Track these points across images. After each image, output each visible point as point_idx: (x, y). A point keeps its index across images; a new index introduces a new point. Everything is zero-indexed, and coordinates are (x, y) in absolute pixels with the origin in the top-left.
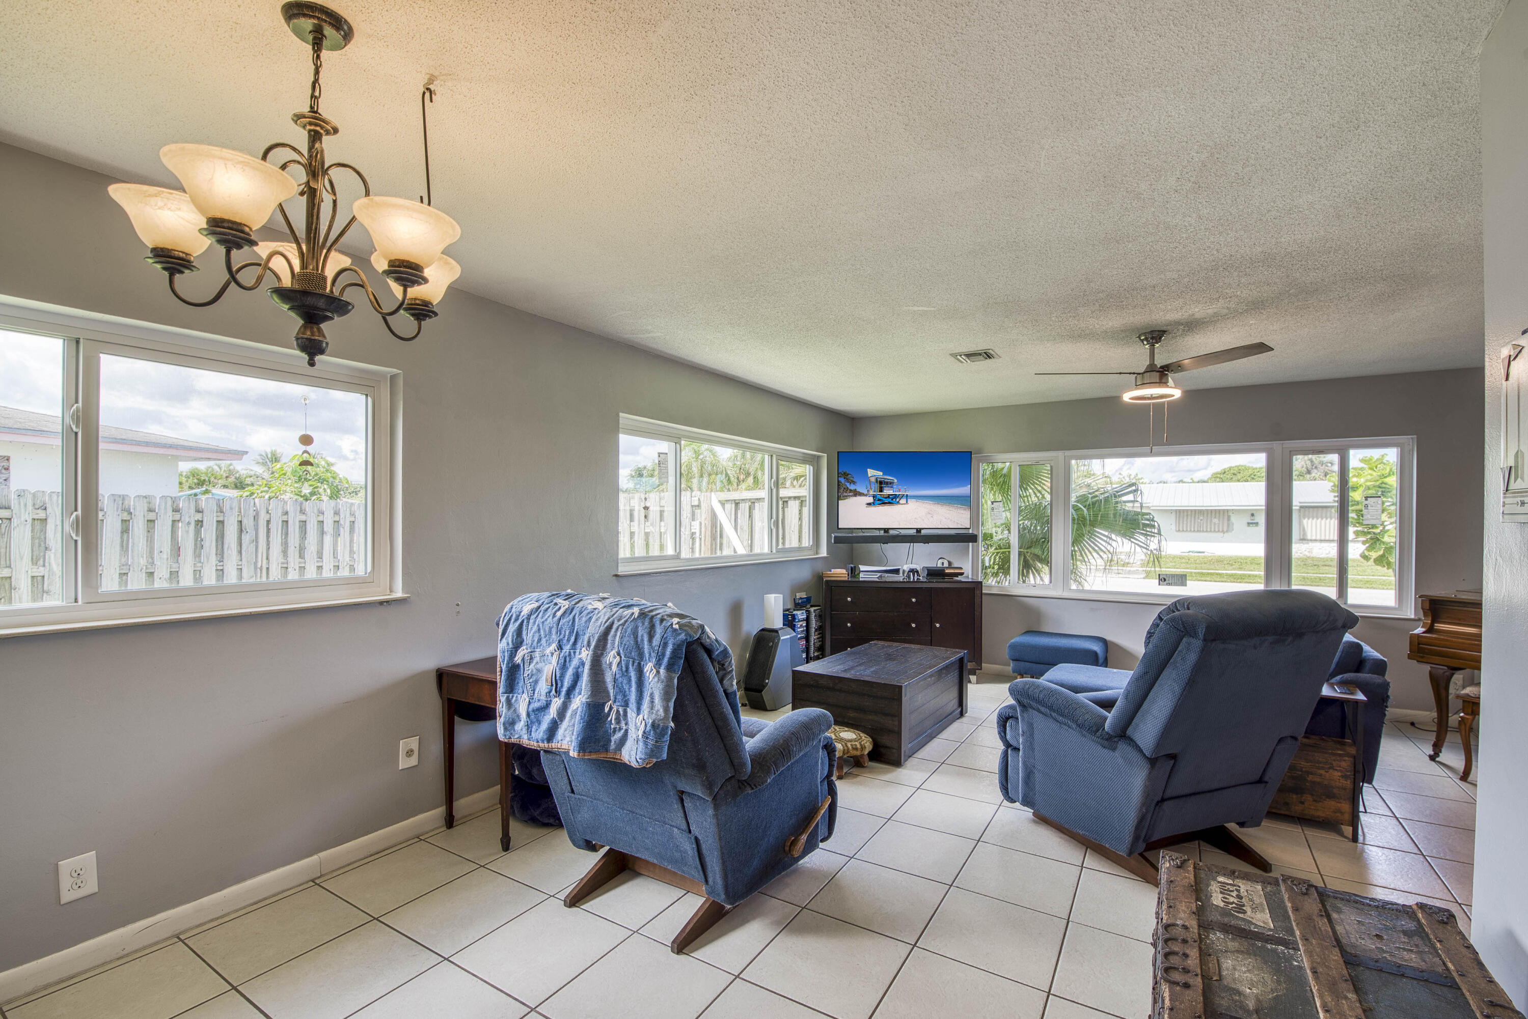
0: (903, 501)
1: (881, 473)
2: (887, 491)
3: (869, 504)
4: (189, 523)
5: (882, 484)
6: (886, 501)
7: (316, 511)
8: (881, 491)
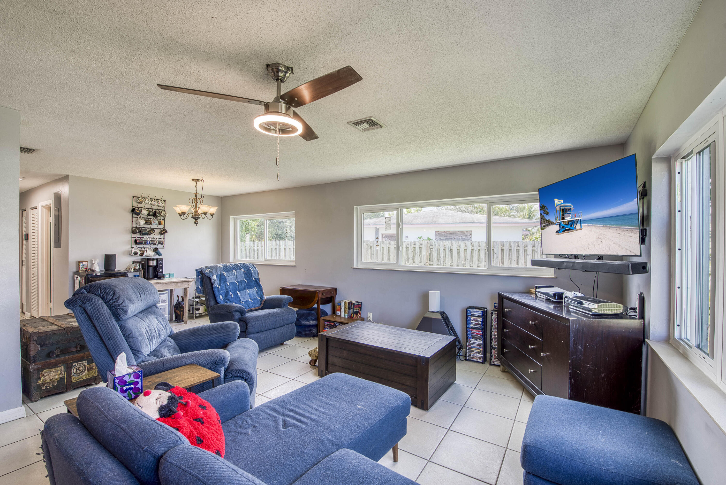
0: (578, 227)
1: (562, 201)
2: (568, 218)
3: (557, 232)
4: (476, 250)
5: (564, 211)
6: (568, 227)
7: (523, 245)
8: (563, 218)
